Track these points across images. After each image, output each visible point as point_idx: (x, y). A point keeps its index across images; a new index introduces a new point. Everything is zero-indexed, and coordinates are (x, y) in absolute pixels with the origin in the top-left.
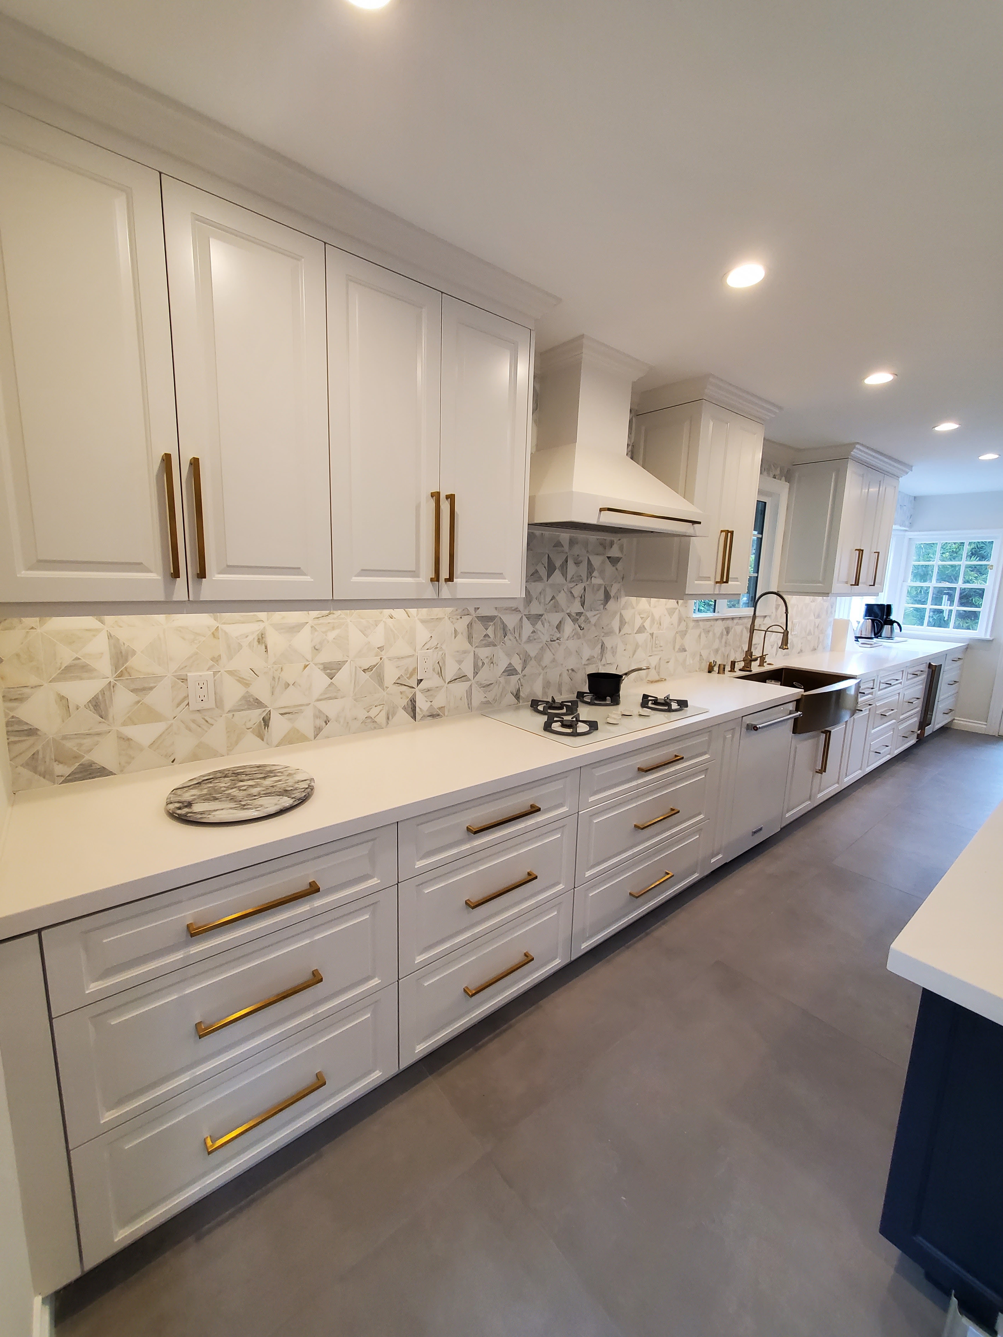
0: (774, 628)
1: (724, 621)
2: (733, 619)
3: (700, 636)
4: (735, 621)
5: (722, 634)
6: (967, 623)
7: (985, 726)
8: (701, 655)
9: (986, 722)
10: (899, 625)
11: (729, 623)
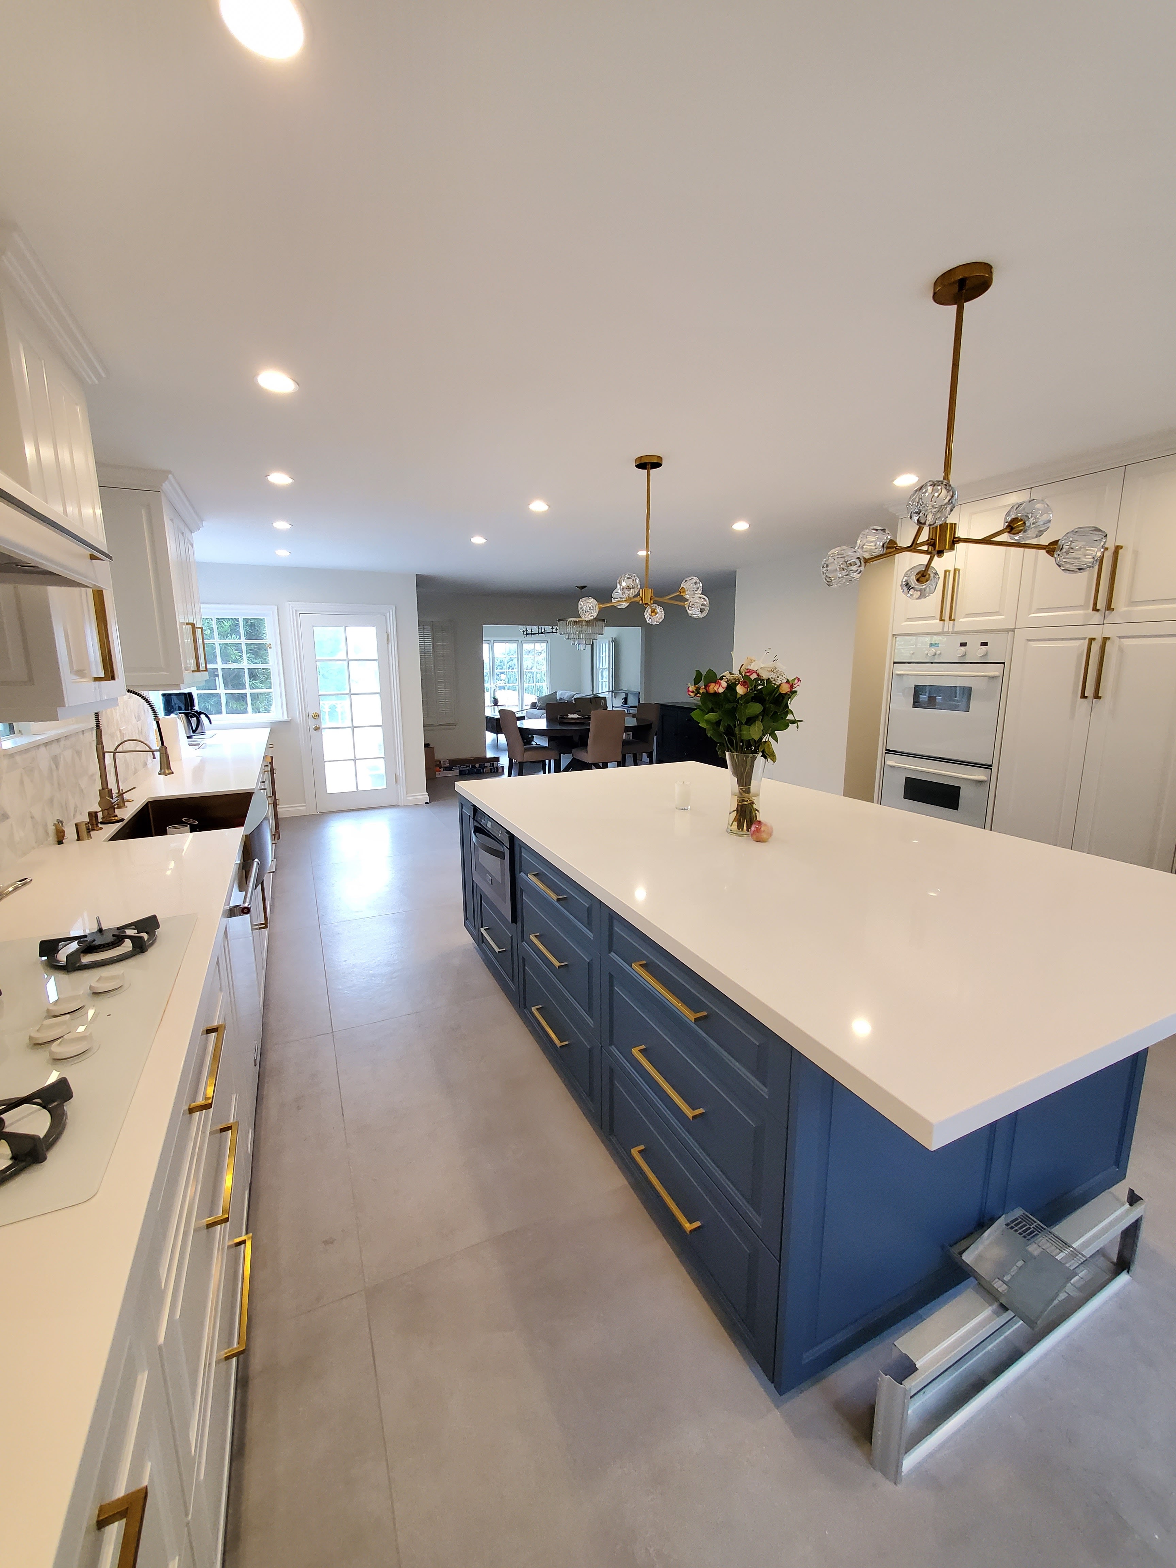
0: (128, 746)
1: (47, 747)
2: (58, 740)
3: (22, 783)
4: (62, 743)
5: (51, 771)
6: (243, 705)
7: (305, 808)
8: (32, 817)
9: (305, 803)
10: (207, 716)
11: (55, 749)
